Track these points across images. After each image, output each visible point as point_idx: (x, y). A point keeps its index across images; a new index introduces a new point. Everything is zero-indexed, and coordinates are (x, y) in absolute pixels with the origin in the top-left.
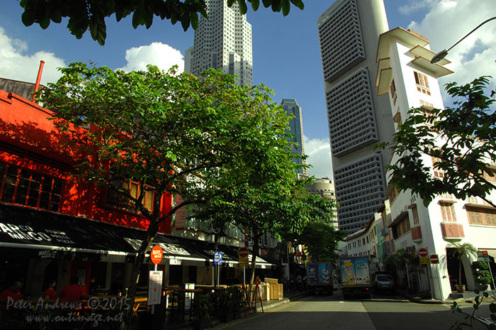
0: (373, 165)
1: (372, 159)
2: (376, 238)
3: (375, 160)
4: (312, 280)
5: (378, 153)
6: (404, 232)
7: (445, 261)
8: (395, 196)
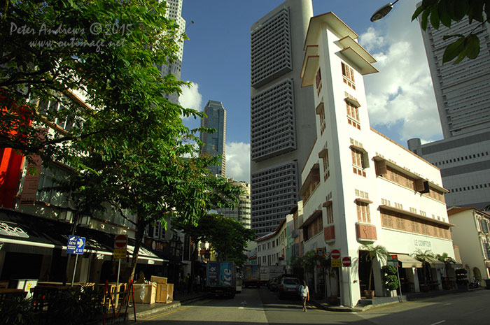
0: (289, 172)
1: (289, 166)
2: (286, 240)
3: (291, 168)
4: (212, 281)
5: (295, 161)
6: (316, 233)
7: (357, 264)
8: (309, 195)
